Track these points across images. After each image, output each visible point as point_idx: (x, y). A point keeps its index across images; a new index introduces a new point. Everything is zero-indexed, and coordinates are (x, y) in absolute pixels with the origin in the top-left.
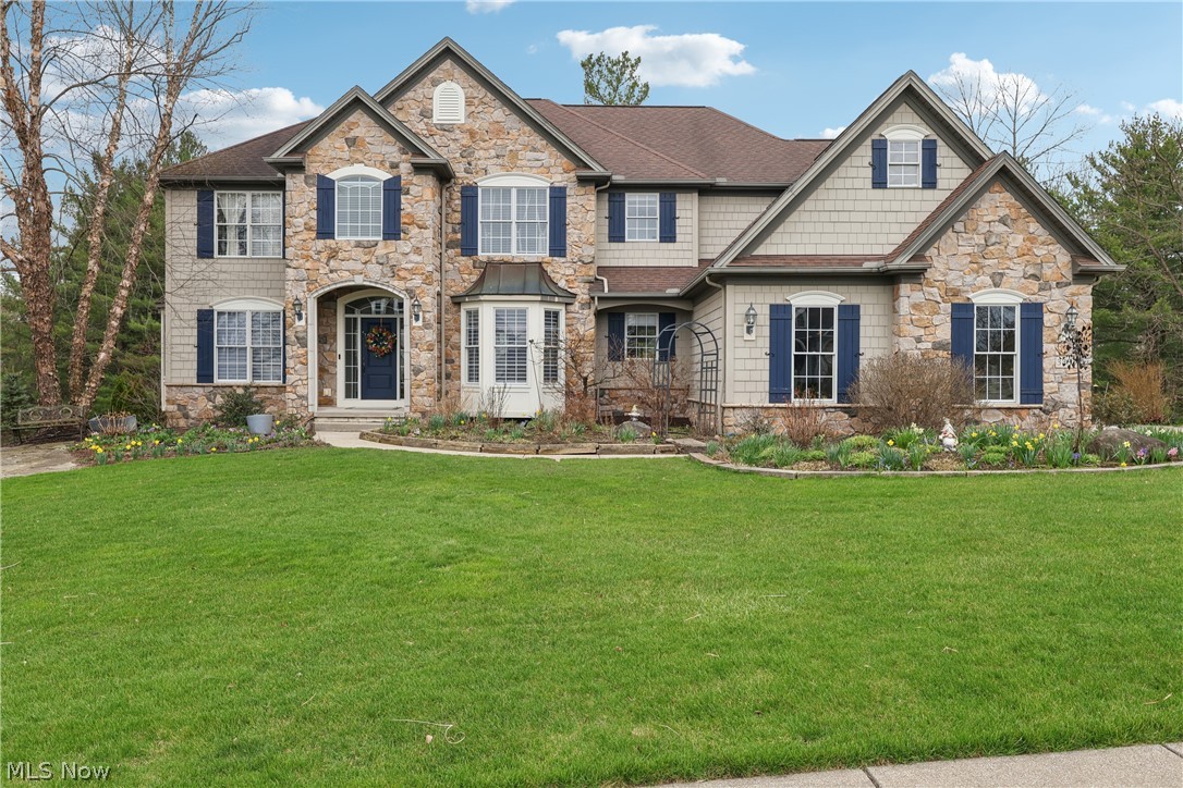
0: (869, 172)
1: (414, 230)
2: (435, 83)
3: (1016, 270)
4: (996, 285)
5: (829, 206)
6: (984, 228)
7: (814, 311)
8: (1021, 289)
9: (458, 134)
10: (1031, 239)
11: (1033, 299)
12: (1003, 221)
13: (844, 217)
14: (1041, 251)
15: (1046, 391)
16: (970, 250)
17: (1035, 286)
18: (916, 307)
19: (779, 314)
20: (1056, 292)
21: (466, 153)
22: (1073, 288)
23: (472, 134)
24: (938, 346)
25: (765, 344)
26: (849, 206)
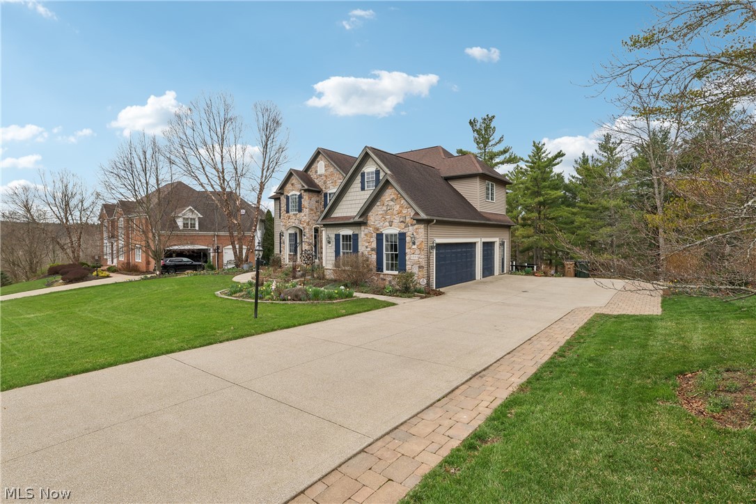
0: (360, 185)
1: (305, 209)
2: (318, 162)
3: (397, 220)
4: (391, 226)
5: (350, 198)
6: (386, 203)
7: (347, 236)
8: (398, 227)
9: (323, 177)
10: (402, 207)
11: (402, 231)
12: (392, 200)
13: (354, 202)
14: (404, 211)
15: (407, 269)
16: (381, 212)
17: (403, 225)
18: (366, 235)
19: (337, 236)
20: (410, 228)
21: (325, 182)
22: (416, 226)
23: (326, 176)
24: (372, 250)
25: (334, 247)
26: (355, 198)
